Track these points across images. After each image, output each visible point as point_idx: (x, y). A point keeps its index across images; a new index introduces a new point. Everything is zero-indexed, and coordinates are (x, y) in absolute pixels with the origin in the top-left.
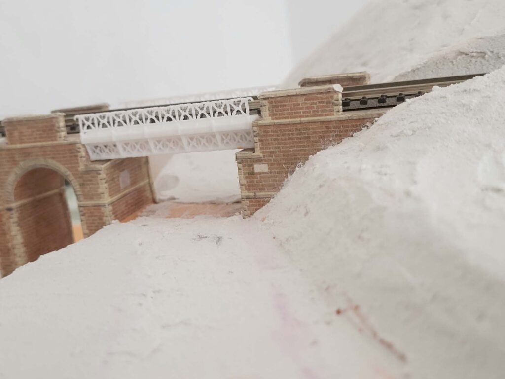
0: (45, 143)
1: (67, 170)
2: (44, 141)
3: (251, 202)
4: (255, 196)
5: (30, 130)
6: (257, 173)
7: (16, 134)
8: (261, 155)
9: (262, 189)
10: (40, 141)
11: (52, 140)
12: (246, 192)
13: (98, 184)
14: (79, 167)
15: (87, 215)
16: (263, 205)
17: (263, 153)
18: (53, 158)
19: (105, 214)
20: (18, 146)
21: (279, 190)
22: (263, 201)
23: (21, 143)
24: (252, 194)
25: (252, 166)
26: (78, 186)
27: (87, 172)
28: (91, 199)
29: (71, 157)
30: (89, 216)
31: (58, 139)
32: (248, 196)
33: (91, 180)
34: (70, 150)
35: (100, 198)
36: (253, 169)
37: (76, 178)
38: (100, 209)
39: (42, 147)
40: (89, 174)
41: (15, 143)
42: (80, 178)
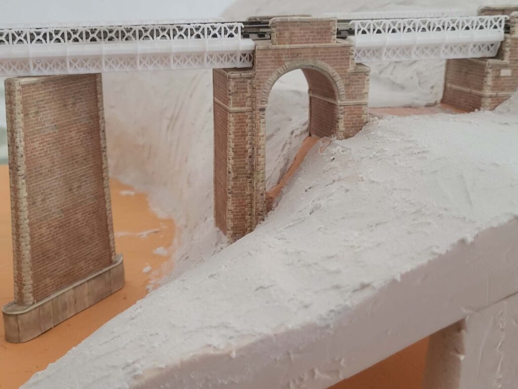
0: (317, 45)
1: (335, 71)
2: (316, 43)
3: (493, 100)
4: (497, 95)
5: (302, 31)
6: (502, 77)
7: (287, 34)
8: (508, 62)
9: (503, 90)
10: (312, 43)
11: (326, 42)
12: (490, 91)
13: (364, 84)
14: (348, 68)
15: (346, 113)
16: (502, 102)
17: (510, 60)
18: (323, 59)
19: (365, 112)
20: (287, 46)
21: (515, 90)
22: (502, 100)
23: (291, 43)
24: (494, 94)
25: (499, 70)
26: (343, 87)
27: (355, 73)
28: (354, 98)
29: (342, 59)
30: (348, 115)
31: (332, 41)
32: (491, 95)
33: (358, 81)
34: (343, 52)
35: (364, 97)
36: (500, 73)
37: (342, 79)
38: (361, 108)
39: (314, 48)
40: (356, 75)
41: (285, 44)
42: (346, 78)
